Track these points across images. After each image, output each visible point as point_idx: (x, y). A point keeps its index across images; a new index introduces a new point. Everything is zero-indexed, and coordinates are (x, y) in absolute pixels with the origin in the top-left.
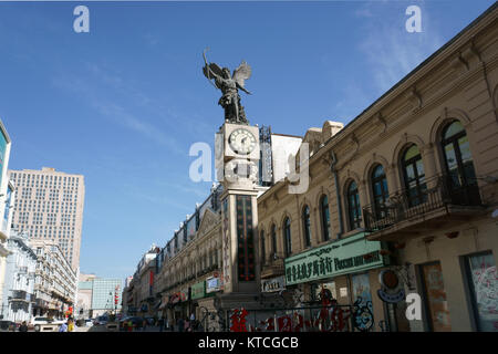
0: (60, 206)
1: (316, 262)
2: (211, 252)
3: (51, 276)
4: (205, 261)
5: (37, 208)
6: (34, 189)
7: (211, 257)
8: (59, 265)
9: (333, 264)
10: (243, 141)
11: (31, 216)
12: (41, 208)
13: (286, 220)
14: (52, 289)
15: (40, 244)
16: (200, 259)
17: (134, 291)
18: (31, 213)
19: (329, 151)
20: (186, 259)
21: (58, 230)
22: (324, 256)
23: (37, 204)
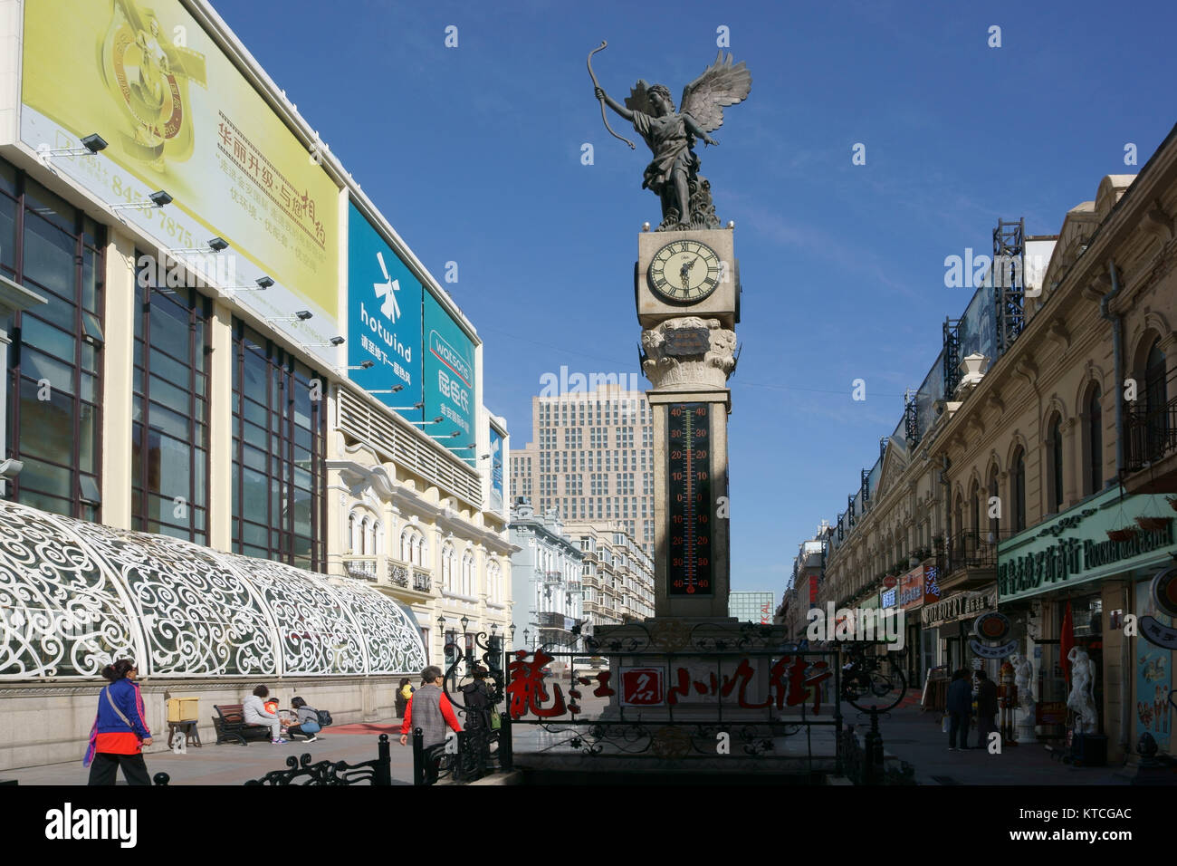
0: (638, 457)
1: (1051, 550)
2: (898, 534)
3: (618, 587)
4: (890, 552)
5: (595, 465)
6: (586, 429)
7: (899, 545)
8: (632, 567)
9: (1082, 553)
10: (684, 272)
11: (587, 481)
12: (604, 465)
13: (1019, 453)
14: (624, 611)
15: (585, 529)
16: (882, 547)
17: (788, 614)
18: (587, 474)
19: (1102, 260)
20: (860, 550)
21: (639, 503)
22: (1067, 534)
23: (595, 457)
